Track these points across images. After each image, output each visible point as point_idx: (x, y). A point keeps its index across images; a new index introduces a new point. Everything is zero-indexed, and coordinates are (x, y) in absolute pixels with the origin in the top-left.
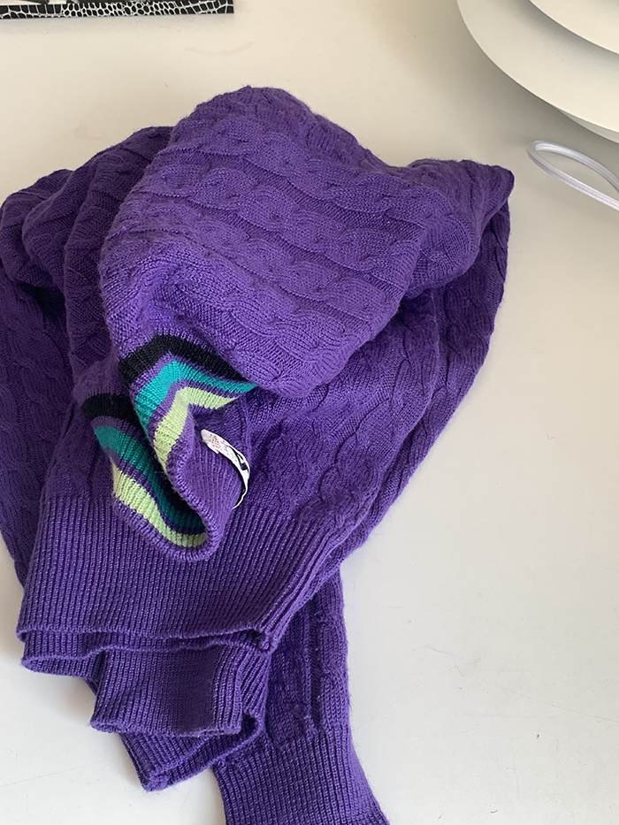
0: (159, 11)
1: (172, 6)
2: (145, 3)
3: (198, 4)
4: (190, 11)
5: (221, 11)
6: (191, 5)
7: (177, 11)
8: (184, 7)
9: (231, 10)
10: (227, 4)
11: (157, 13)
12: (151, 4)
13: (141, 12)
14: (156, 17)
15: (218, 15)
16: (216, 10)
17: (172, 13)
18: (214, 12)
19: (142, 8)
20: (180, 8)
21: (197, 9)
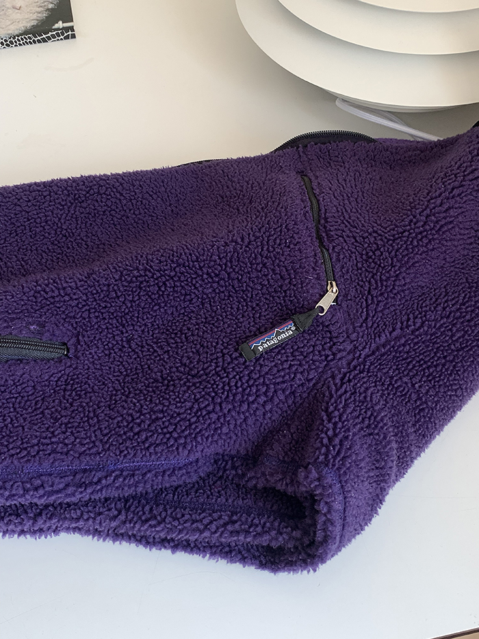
0: (21, 43)
1: (30, 38)
2: (10, 38)
3: (49, 35)
4: (44, 41)
5: (67, 38)
6: (44, 36)
7: (34, 42)
8: (39, 38)
9: (74, 36)
10: (70, 33)
11: (20, 45)
12: (14, 38)
13: (8, 45)
14: (19, 47)
15: (64, 41)
16: (62, 37)
17: (31, 43)
18: (61, 39)
19: (8, 43)
20: (36, 39)
21: (49, 38)
